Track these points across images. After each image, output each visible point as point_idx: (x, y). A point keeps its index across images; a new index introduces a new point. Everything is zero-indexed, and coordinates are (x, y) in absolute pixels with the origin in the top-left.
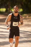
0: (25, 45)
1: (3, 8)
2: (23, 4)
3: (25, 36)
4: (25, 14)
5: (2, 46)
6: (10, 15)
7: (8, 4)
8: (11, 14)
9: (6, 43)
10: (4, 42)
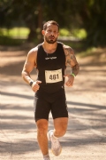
0: (95, 154)
1: (19, 25)
2: (89, 13)
3: (96, 123)
4: (96, 47)
5: (18, 156)
6: (33, 52)
7: (36, 13)
8: (36, 49)
9: (29, 145)
10: (25, 141)
